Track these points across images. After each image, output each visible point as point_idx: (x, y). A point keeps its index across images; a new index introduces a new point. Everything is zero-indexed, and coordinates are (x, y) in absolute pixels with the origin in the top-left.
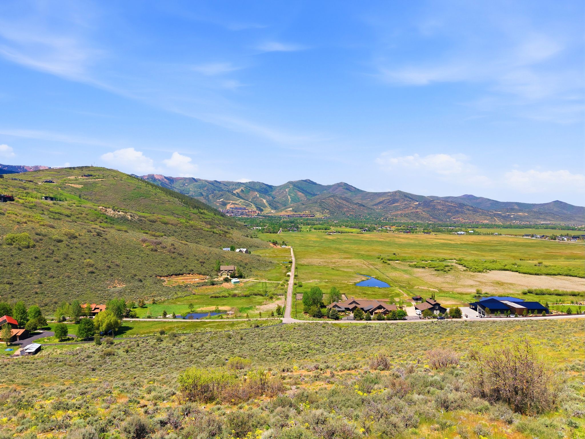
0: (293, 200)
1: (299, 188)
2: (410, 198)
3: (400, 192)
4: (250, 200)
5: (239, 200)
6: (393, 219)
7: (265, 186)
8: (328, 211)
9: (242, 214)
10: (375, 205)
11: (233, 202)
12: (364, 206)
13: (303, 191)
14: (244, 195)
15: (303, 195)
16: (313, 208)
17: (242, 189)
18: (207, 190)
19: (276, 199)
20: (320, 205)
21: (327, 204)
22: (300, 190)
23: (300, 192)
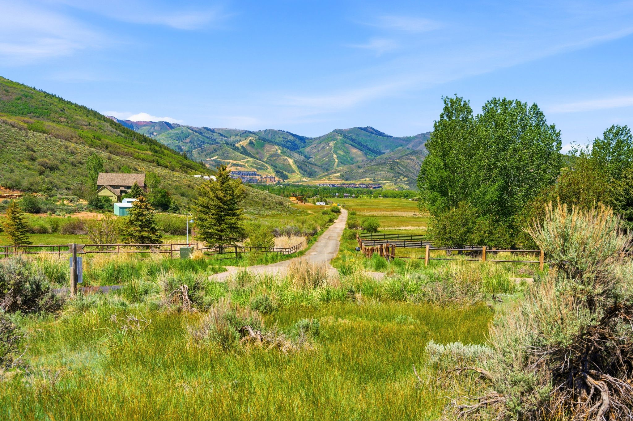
0: (342, 162)
1: (353, 140)
4: (265, 160)
5: (245, 158)
7: (292, 138)
8: (406, 179)
11: (235, 162)
13: (361, 145)
14: (255, 151)
15: (360, 153)
16: (378, 173)
17: (250, 140)
18: (191, 142)
19: (312, 160)
20: (391, 169)
21: (404, 167)
22: (356, 145)
23: (356, 147)
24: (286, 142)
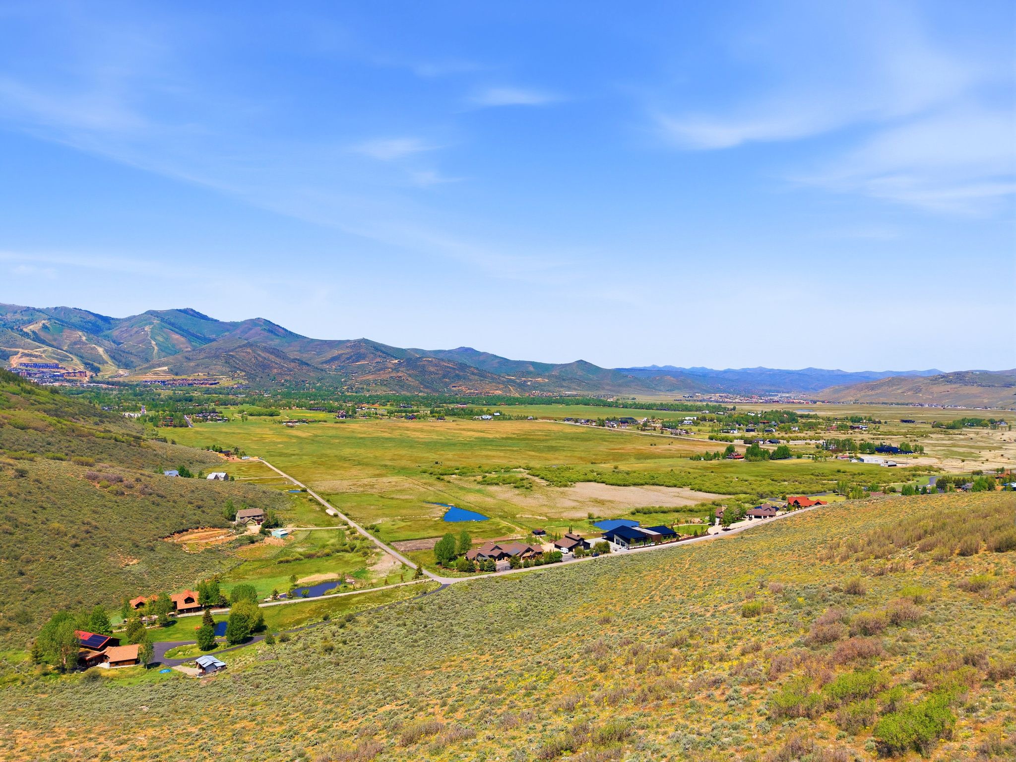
0: (162, 348)
1: (170, 324)
2: (384, 353)
3: (365, 341)
4: (65, 348)
5: (40, 347)
6: (362, 388)
7: (92, 318)
8: (243, 373)
9: (55, 378)
10: (326, 362)
11: (26, 351)
12: (307, 364)
13: (183, 330)
14: (51, 338)
15: (183, 339)
16: (213, 367)
17: (44, 324)
19: (124, 346)
20: (226, 362)
21: (240, 361)
22: (177, 330)
23: (177, 333)
24: (85, 322)
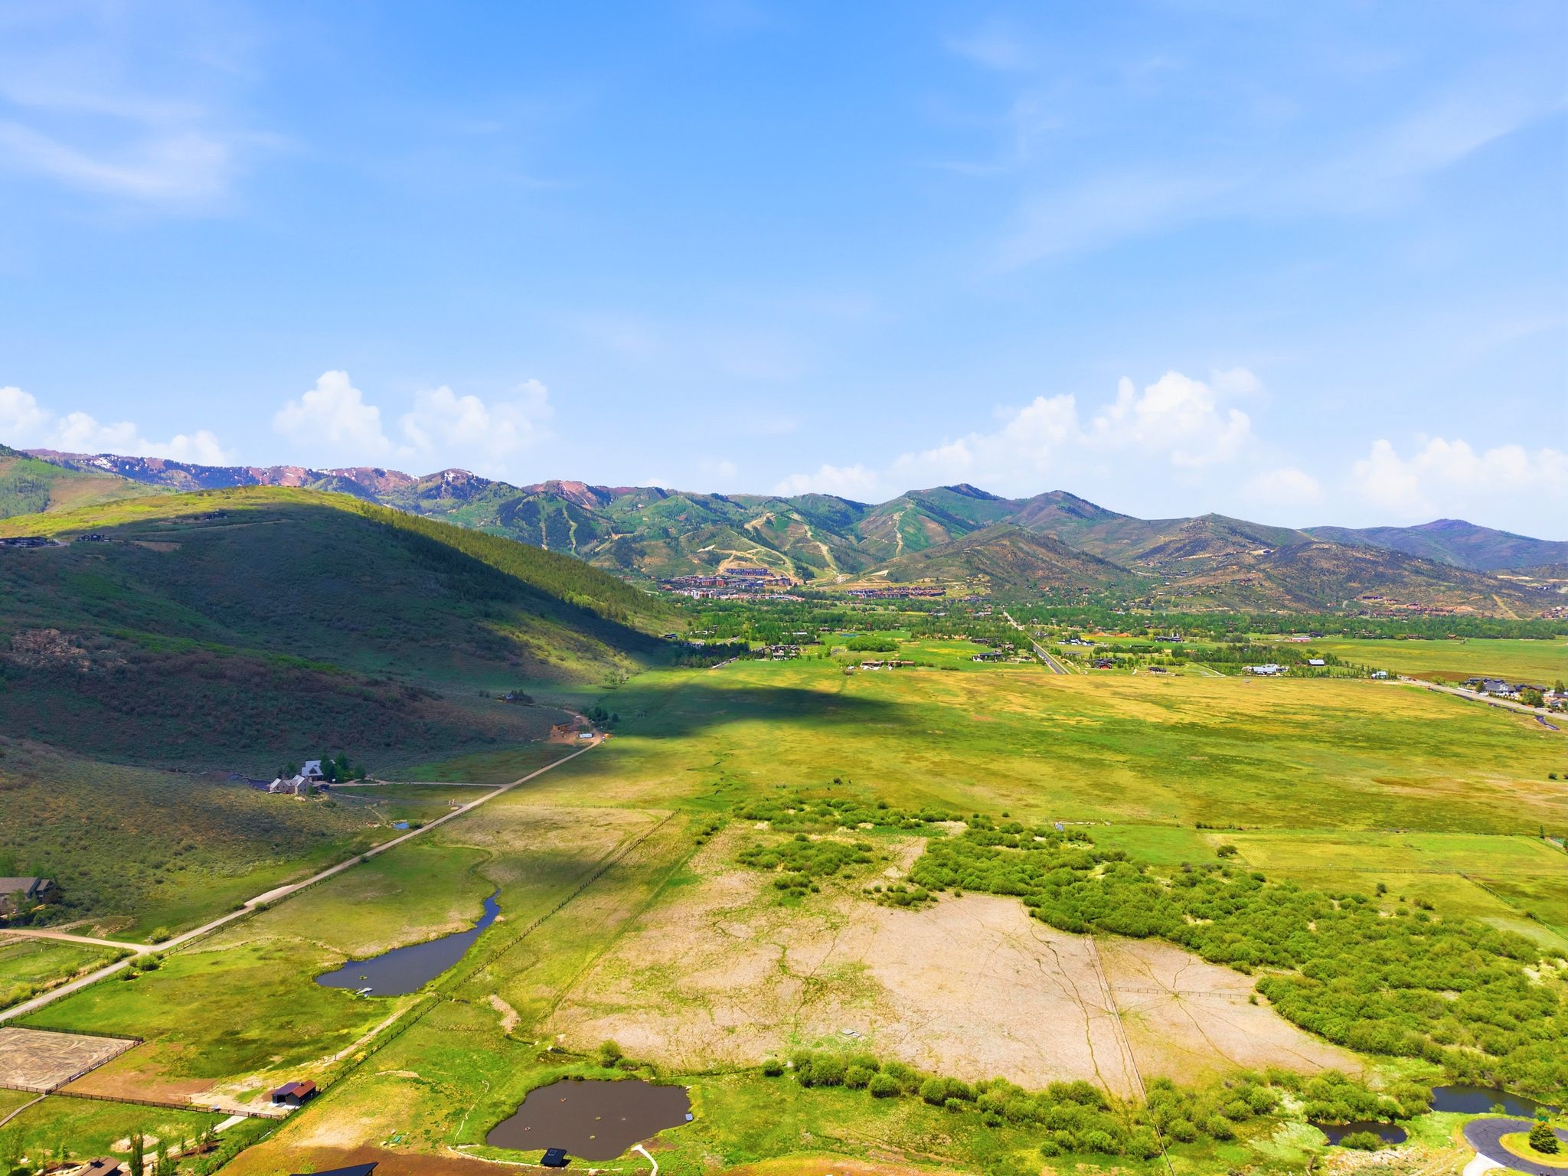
0: (909, 545)
1: (931, 509)
3: (1216, 519)
4: (787, 548)
8: (987, 578)
11: (739, 554)
13: (945, 517)
14: (773, 535)
16: (946, 569)
17: (768, 518)
18: (687, 519)
19: (864, 544)
20: (968, 562)
21: (988, 559)
22: (935, 516)
23: (935, 520)
24: (832, 513)
